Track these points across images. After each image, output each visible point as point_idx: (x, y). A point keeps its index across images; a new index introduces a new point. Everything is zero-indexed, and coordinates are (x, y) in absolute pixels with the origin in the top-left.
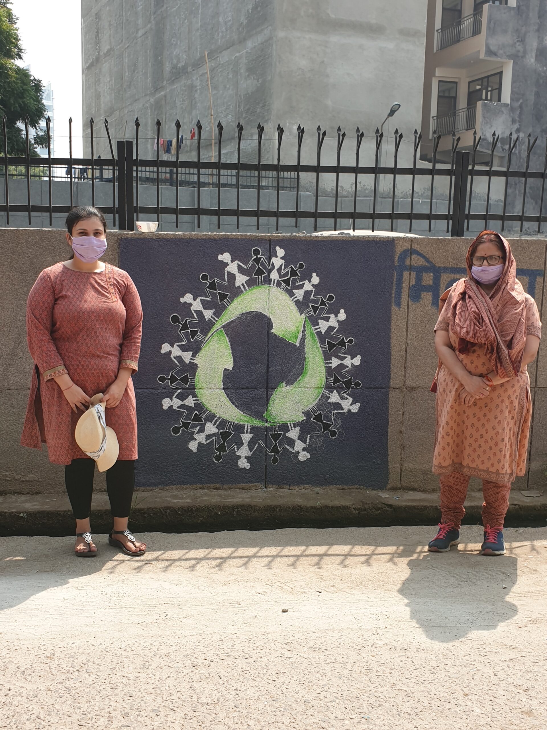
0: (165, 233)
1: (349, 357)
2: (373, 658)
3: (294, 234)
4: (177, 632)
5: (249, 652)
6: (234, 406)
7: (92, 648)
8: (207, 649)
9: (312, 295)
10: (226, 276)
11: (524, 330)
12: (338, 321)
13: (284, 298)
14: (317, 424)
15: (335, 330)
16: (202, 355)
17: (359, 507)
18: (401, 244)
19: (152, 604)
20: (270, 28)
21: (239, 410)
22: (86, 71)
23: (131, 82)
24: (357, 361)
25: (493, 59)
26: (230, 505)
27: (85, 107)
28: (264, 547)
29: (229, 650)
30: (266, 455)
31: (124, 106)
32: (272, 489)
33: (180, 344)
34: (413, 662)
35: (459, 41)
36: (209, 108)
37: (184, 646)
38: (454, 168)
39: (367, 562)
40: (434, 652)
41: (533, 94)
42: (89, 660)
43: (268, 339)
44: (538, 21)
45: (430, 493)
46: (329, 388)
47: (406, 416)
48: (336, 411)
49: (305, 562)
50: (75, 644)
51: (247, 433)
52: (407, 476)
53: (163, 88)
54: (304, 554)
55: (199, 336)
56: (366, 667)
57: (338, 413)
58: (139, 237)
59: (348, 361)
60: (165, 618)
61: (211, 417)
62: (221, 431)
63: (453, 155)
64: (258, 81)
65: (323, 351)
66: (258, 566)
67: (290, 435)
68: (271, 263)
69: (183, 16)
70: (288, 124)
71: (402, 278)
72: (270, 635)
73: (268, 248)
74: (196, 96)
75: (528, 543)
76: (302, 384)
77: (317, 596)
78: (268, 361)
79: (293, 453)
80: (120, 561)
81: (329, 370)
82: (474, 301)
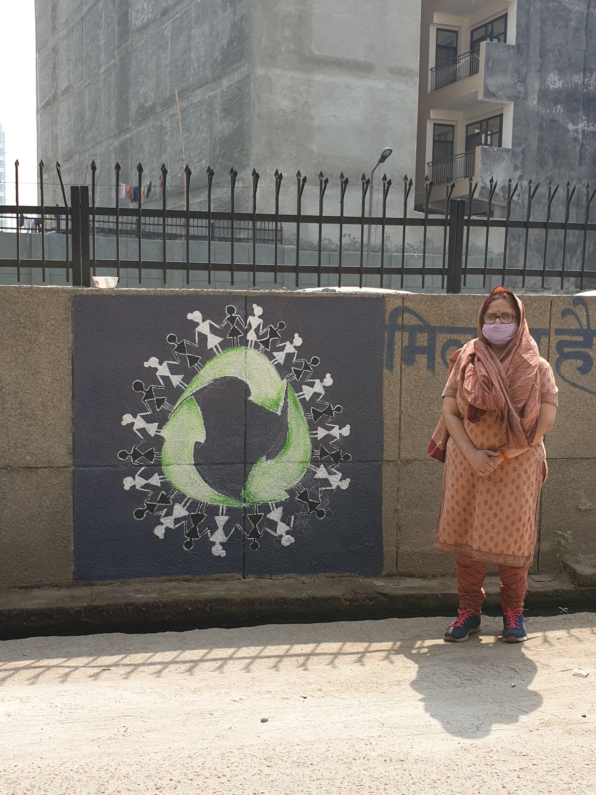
0: (126, 289)
1: (337, 427)
2: (365, 772)
3: (273, 291)
4: (139, 749)
5: (222, 770)
6: (206, 484)
7: (38, 770)
8: (174, 768)
9: (295, 358)
10: (197, 337)
11: (537, 397)
12: (324, 387)
13: (263, 362)
14: (302, 503)
15: (321, 397)
16: (169, 427)
17: (350, 597)
18: (392, 302)
19: (109, 717)
20: (247, 64)
21: (212, 489)
22: (42, 111)
23: (92, 123)
24: (346, 431)
25: (492, 100)
26: (202, 600)
27: (40, 150)
28: (241, 647)
29: (199, 769)
30: (244, 540)
31: (84, 149)
32: (251, 579)
33: (144, 414)
34: (410, 775)
35: (455, 81)
36: (181, 152)
37: (147, 765)
38: (449, 218)
39: (360, 661)
40: (435, 762)
41: (537, 138)
42: (34, 786)
43: (246, 407)
44: (540, 61)
45: (429, 579)
46: (315, 462)
47: (402, 493)
48: (323, 488)
49: (288, 663)
50: (18, 767)
51: (222, 515)
52: (404, 561)
53: (128, 130)
54: (288, 654)
55: (166, 406)
56: (357, 783)
57: (325, 490)
58: (96, 293)
59: (336, 432)
60: (124, 733)
61: (181, 498)
62: (192, 513)
63: (448, 203)
64: (235, 123)
65: (308, 420)
66: (235, 670)
67: (272, 516)
68: (248, 322)
69: (151, 51)
70: (268, 170)
71: (394, 338)
72: (247, 749)
73: (244, 306)
74: (166, 139)
75: (540, 634)
76: (284, 458)
77: (302, 702)
78: (245, 432)
79: (276, 537)
80: (73, 667)
81: (314, 441)
82: (483, 364)
